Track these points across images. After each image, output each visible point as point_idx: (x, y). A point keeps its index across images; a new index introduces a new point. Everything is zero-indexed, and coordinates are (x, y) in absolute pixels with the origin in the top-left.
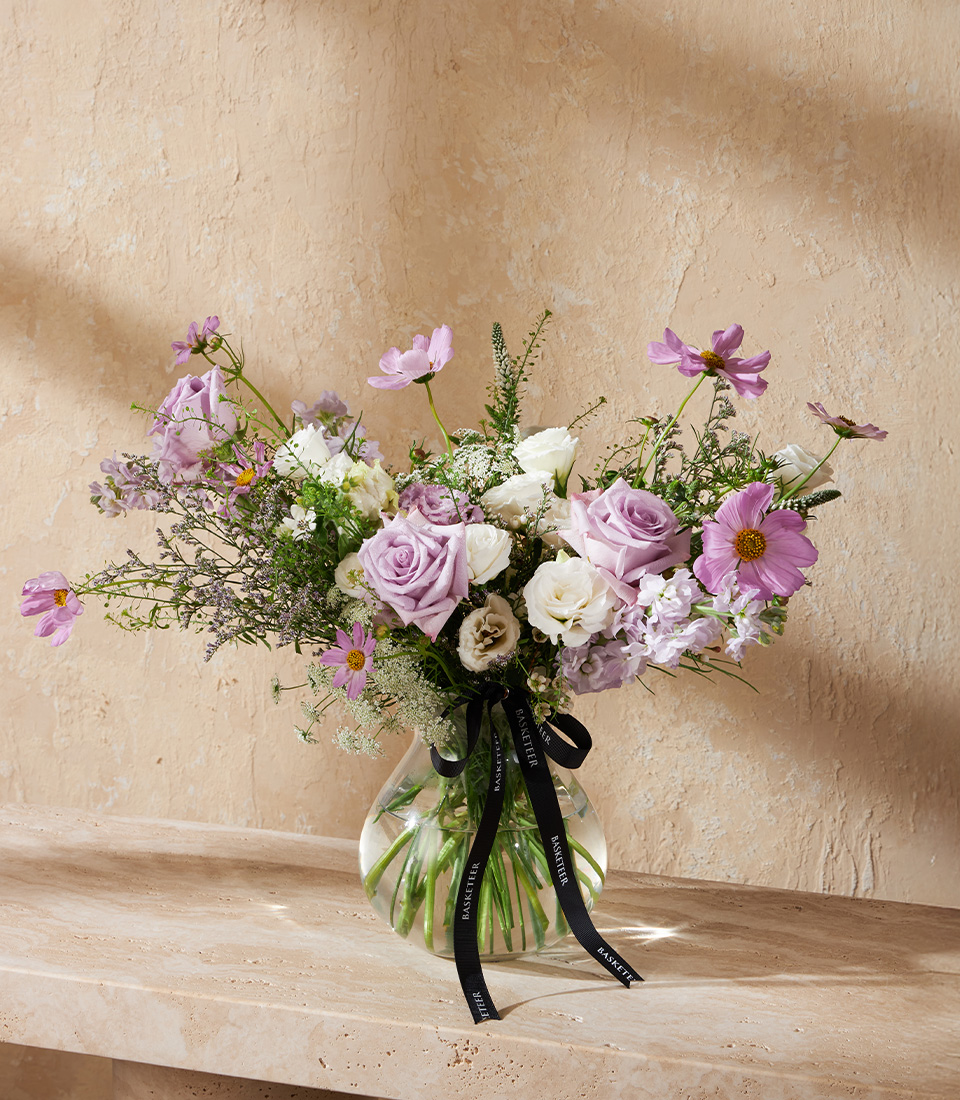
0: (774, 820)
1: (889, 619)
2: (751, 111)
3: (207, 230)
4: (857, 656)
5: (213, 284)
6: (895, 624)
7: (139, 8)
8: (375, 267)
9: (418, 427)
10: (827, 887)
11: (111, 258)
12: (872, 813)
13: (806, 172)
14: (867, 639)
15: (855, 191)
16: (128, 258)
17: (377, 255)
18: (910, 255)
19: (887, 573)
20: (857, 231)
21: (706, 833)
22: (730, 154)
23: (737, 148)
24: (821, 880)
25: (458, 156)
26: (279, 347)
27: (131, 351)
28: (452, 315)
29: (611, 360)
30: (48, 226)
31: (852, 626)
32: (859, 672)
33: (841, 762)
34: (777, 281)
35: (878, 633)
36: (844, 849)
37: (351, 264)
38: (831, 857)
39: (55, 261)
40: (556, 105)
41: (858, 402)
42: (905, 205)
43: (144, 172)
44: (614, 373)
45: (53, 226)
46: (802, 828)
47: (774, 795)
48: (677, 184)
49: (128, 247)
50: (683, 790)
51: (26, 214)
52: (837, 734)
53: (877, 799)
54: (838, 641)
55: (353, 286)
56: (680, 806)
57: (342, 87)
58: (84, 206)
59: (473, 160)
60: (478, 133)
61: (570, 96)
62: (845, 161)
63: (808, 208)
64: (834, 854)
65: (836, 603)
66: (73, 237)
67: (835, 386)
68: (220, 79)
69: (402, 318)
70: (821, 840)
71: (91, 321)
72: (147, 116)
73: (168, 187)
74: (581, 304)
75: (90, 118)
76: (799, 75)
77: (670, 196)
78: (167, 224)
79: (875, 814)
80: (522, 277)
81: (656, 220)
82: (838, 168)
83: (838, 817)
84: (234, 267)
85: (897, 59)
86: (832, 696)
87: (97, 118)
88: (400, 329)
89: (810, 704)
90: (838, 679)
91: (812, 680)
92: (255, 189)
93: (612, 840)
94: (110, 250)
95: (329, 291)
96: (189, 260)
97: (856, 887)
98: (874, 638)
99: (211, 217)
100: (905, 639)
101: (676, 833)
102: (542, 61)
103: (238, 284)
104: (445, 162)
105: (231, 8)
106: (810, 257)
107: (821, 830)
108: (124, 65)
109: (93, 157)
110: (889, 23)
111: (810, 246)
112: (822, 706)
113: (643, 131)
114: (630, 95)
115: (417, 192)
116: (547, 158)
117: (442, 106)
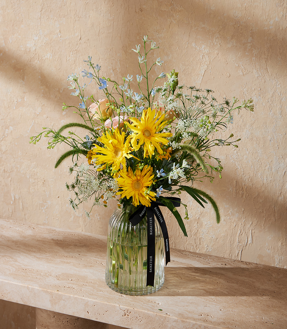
0: (225, 223)
1: (259, 171)
2: (224, 27)
3: (72, 53)
4: (250, 180)
5: (73, 68)
6: (261, 172)
8: (118, 66)
10: (239, 242)
11: (45, 60)
12: (252, 223)
13: (240, 45)
14: (253, 176)
15: (254, 51)
16: (50, 60)
17: (119, 63)
18: (269, 70)
19: (259, 158)
20: (254, 63)
21: (206, 225)
22: (218, 39)
23: (220, 37)
24: (237, 240)
25: (142, 36)
26: (91, 87)
27: (51, 86)
31: (248, 172)
32: (250, 185)
33: (244, 209)
34: (230, 76)
35: (256, 174)
36: (244, 232)
37: (112, 65)
38: (241, 234)
39: (30, 60)
40: (169, 23)
42: (268, 56)
43: (54, 36)
45: (29, 50)
46: (233, 226)
47: (225, 216)
48: (203, 47)
49: (50, 57)
50: (200, 214)
51: (22, 46)
52: (243, 201)
53: (254, 219)
54: (244, 176)
55: (112, 71)
56: (200, 218)
57: (109, 15)
58: (38, 45)
60: (147, 30)
61: (174, 20)
62: (251, 43)
63: (240, 55)
65: (244, 166)
66: (35, 53)
68: (75, 11)
70: (238, 230)
71: (40, 77)
72: (55, 20)
73: (61, 41)
75: (39, 20)
76: (239, 17)
77: (201, 50)
78: (60, 51)
79: (253, 223)
80: (159, 71)
81: (197, 57)
82: (249, 45)
83: (243, 224)
84: (79, 64)
85: (267, 14)
86: (242, 191)
87: (41, 20)
89: (236, 193)
90: (244, 186)
91: (237, 186)
92: (85, 43)
94: (45, 58)
95: (105, 72)
96: (67, 61)
97: (247, 242)
98: (254, 176)
99: (73, 50)
100: (263, 177)
101: (198, 225)
102: (166, 10)
103: (80, 69)
104: (138, 37)
106: (240, 69)
107: (238, 227)
108: (49, 6)
109: (40, 31)
110: (265, 3)
111: (240, 66)
112: (239, 194)
113: (194, 31)
114: (190, 21)
115: (130, 46)
116: (167, 38)
117: (137, 22)
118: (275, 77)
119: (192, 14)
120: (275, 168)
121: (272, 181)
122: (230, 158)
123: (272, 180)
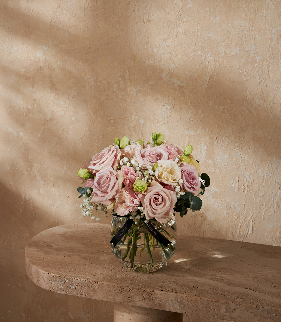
0: (228, 216)
2: (229, 36)
5: (83, 76)
6: (261, 169)
7: (62, 2)
8: (126, 73)
9: (137, 115)
10: (240, 232)
14: (254, 172)
15: (256, 58)
17: (127, 70)
18: (270, 76)
19: (260, 156)
20: (256, 69)
21: (210, 219)
23: (225, 46)
24: (239, 231)
25: (149, 45)
26: (100, 93)
28: (147, 87)
29: (189, 100)
30: (38, 59)
34: (234, 81)
36: (245, 224)
38: (242, 225)
39: (40, 69)
40: (176, 32)
41: (254, 113)
42: (270, 62)
43: (64, 46)
44: (190, 103)
45: (39, 59)
46: (234, 218)
47: (228, 210)
48: (209, 55)
49: (59, 66)
50: (204, 208)
51: (32, 56)
56: (204, 212)
57: (118, 25)
59: (154, 46)
60: (155, 39)
61: (180, 30)
62: (254, 50)
64: (243, 225)
65: (246, 163)
66: (45, 62)
67: (249, 109)
68: (85, 22)
69: (134, 87)
72: (65, 31)
73: (71, 50)
74: (182, 85)
75: (49, 31)
76: (243, 27)
77: (207, 58)
79: (253, 215)
80: (166, 78)
83: (244, 216)
85: (270, 24)
86: (244, 186)
87: (51, 31)
88: (133, 90)
89: (238, 188)
90: (246, 182)
91: (239, 182)
92: (94, 52)
93: (186, 220)
94: (55, 66)
97: (248, 233)
100: (264, 173)
101: (202, 218)
102: (173, 20)
103: (89, 76)
104: (146, 46)
105: (88, 3)
106: (244, 75)
108: (58, 17)
109: (50, 41)
110: (268, 14)
111: (244, 72)
112: (241, 189)
113: (200, 40)
114: (197, 30)
115: (138, 54)
116: (174, 46)
117: (145, 31)
118: (276, 82)
119: (198, 24)
120: (275, 164)
121: (272, 177)
122: (233, 157)
123: (272, 175)
